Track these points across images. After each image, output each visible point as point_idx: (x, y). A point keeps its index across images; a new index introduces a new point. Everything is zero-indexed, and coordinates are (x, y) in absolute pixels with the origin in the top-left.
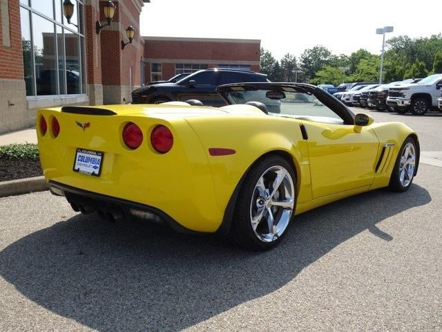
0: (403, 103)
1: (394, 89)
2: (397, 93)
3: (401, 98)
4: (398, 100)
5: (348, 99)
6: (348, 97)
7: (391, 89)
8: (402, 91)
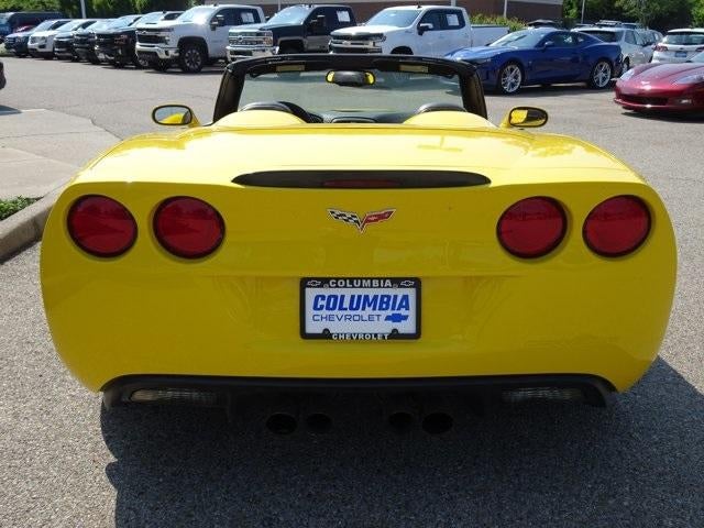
0: (167, 53)
1: (148, 30)
2: (153, 37)
3: (163, 45)
4: (157, 48)
5: (42, 47)
6: (43, 42)
7: (140, 30)
8: (162, 34)
